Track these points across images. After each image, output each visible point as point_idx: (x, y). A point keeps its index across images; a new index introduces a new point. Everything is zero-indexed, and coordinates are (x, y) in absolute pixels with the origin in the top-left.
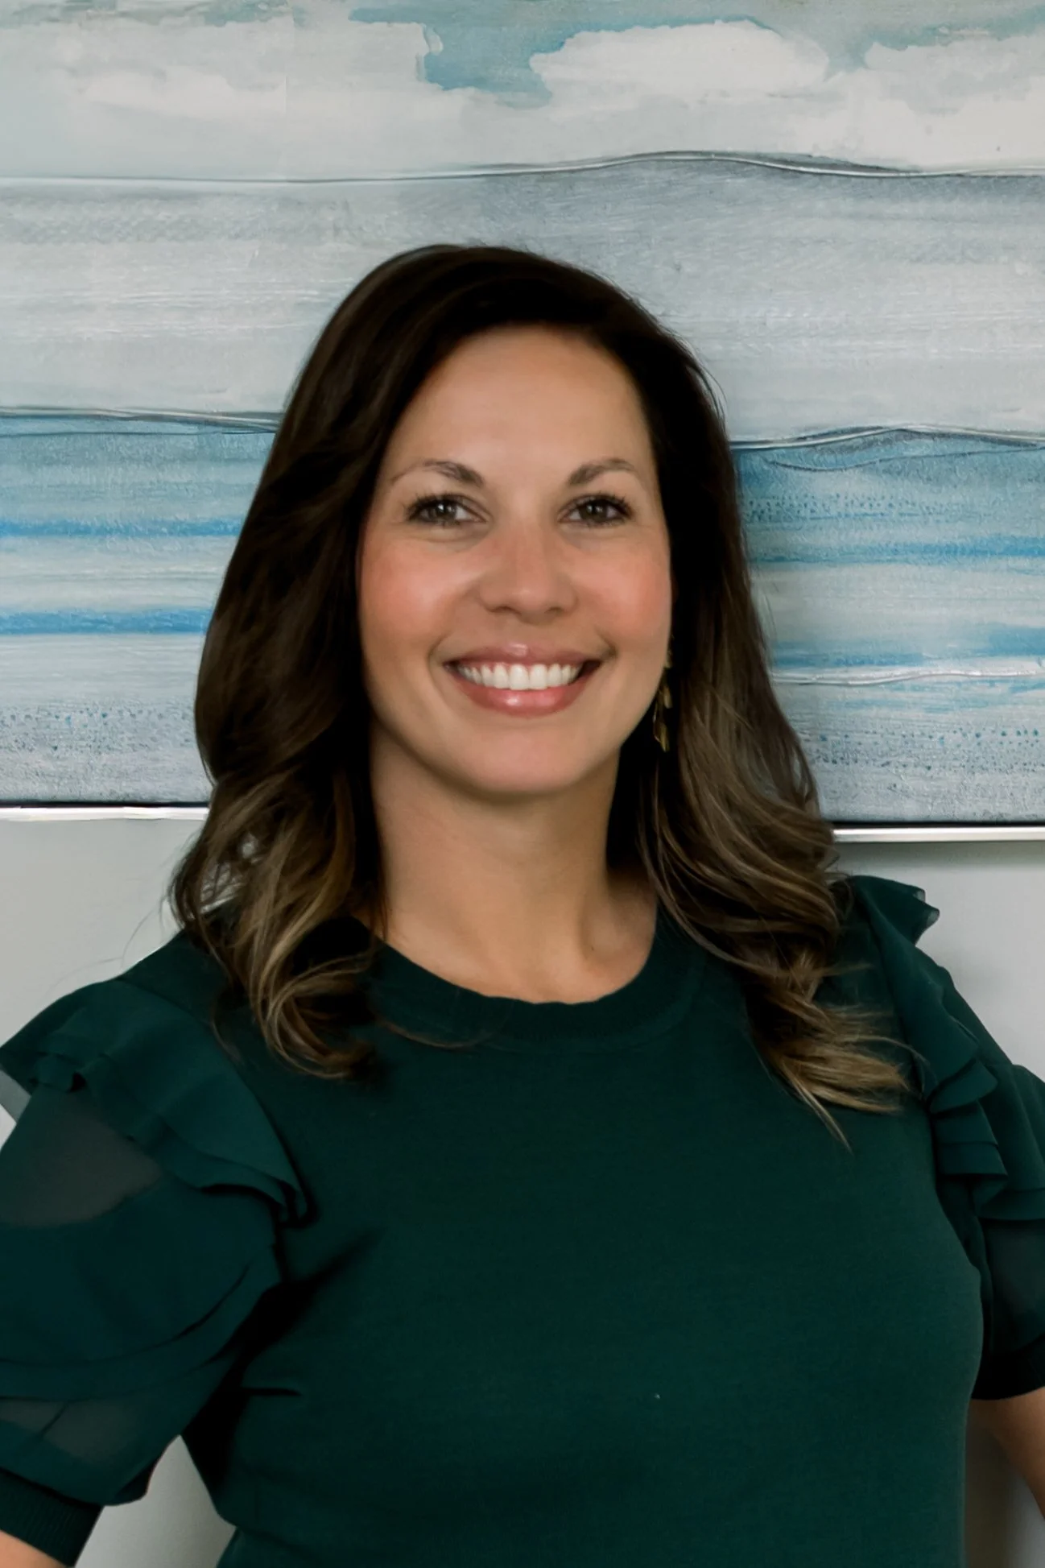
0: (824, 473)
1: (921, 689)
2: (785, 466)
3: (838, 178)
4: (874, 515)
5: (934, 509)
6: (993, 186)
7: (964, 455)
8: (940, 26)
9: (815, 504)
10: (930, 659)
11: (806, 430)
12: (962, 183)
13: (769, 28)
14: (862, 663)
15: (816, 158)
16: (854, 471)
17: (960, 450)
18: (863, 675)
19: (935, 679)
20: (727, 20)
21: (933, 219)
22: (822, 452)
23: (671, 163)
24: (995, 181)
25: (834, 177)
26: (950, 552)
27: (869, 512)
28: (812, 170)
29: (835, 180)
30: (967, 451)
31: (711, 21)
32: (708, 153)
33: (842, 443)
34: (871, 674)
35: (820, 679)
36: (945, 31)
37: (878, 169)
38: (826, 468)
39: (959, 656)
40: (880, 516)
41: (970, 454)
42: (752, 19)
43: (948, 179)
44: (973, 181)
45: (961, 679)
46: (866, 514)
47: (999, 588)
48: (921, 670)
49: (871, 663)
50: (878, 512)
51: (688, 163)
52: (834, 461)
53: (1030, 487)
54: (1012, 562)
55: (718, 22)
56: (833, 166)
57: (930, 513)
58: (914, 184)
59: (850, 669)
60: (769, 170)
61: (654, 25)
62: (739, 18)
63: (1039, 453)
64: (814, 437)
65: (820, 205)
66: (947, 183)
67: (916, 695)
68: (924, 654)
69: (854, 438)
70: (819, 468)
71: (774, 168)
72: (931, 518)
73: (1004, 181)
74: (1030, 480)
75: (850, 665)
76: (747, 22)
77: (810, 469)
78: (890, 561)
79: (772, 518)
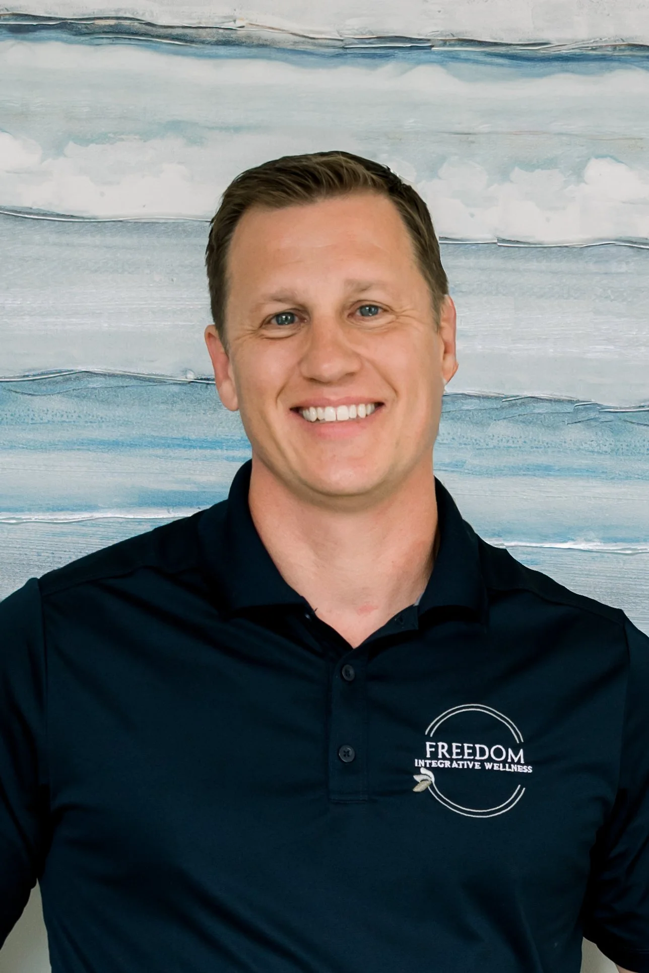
0: (39, 397)
1: (98, 525)
2: (16, 392)
3: (48, 222)
4: (70, 422)
5: (105, 419)
6: (141, 228)
7: (123, 387)
8: (109, 133)
9: (34, 415)
10: (102, 508)
11: (29, 370)
12: (122, 226)
14: (62, 510)
15: (35, 210)
16: (57, 396)
17: (121, 384)
18: (62, 517)
19: (106, 520)
22: (39, 384)
25: (45, 221)
26: (114, 445)
27: (67, 420)
28: (32, 217)
29: (46, 223)
30: (125, 385)
33: (50, 379)
34: (68, 517)
35: (36, 519)
36: (111, 135)
37: (72, 217)
38: (40, 394)
39: (120, 506)
40: (73, 423)
41: (126, 386)
44: (129, 225)
45: (121, 520)
46: (64, 422)
47: (144, 466)
48: (97, 515)
49: (68, 509)
50: (72, 420)
52: (45, 390)
53: (162, 407)
54: (151, 451)
56: (44, 215)
57: (103, 421)
59: (55, 513)
60: (6, 216)
63: (168, 386)
64: (34, 376)
65: (37, 238)
67: (94, 529)
68: (99, 505)
69: (58, 376)
70: (36, 394)
71: (9, 215)
72: (103, 424)
74: (163, 403)
75: (55, 511)
77: (30, 394)
78: (79, 449)
79: (8, 424)
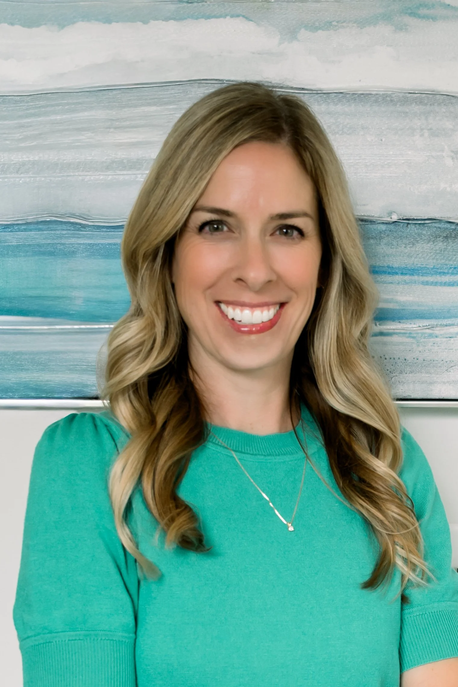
6: (357, 99)
8: (334, 21)
12: (342, 97)
13: (252, 21)
20: (232, 16)
21: (328, 113)
23: (205, 84)
24: (358, 96)
31: (225, 16)
32: (222, 80)
36: (335, 24)
37: (303, 89)
42: (244, 16)
43: (336, 94)
44: (348, 96)
51: (213, 85)
55: (228, 17)
58: (320, 96)
61: (197, 18)
62: (238, 16)
66: (335, 96)
73: (362, 96)
76: (241, 18)
